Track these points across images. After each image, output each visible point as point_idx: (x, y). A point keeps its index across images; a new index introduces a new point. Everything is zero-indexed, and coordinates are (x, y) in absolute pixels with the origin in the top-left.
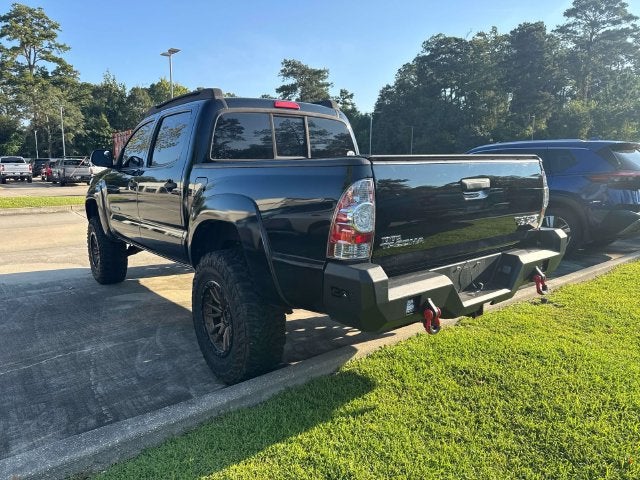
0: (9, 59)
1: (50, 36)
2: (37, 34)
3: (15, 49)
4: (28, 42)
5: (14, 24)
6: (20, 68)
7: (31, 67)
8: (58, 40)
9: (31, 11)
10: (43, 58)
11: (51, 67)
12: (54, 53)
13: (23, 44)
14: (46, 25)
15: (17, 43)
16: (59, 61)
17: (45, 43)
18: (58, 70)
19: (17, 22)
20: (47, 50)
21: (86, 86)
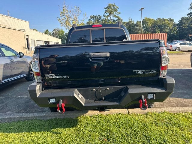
0: (106, 18)
1: (116, 11)
2: (113, 11)
3: (108, 16)
4: (111, 13)
5: (108, 9)
6: (109, 20)
7: (111, 20)
8: (118, 11)
9: (112, 5)
10: (114, 17)
11: (115, 19)
12: (117, 15)
13: (110, 14)
14: (115, 8)
15: (108, 14)
16: (117, 17)
17: (115, 13)
18: (117, 19)
19: (109, 9)
20: (115, 14)
21: (124, 23)
